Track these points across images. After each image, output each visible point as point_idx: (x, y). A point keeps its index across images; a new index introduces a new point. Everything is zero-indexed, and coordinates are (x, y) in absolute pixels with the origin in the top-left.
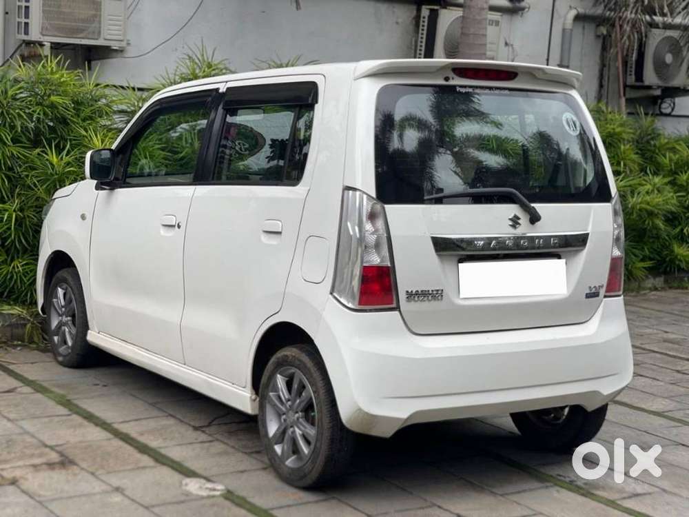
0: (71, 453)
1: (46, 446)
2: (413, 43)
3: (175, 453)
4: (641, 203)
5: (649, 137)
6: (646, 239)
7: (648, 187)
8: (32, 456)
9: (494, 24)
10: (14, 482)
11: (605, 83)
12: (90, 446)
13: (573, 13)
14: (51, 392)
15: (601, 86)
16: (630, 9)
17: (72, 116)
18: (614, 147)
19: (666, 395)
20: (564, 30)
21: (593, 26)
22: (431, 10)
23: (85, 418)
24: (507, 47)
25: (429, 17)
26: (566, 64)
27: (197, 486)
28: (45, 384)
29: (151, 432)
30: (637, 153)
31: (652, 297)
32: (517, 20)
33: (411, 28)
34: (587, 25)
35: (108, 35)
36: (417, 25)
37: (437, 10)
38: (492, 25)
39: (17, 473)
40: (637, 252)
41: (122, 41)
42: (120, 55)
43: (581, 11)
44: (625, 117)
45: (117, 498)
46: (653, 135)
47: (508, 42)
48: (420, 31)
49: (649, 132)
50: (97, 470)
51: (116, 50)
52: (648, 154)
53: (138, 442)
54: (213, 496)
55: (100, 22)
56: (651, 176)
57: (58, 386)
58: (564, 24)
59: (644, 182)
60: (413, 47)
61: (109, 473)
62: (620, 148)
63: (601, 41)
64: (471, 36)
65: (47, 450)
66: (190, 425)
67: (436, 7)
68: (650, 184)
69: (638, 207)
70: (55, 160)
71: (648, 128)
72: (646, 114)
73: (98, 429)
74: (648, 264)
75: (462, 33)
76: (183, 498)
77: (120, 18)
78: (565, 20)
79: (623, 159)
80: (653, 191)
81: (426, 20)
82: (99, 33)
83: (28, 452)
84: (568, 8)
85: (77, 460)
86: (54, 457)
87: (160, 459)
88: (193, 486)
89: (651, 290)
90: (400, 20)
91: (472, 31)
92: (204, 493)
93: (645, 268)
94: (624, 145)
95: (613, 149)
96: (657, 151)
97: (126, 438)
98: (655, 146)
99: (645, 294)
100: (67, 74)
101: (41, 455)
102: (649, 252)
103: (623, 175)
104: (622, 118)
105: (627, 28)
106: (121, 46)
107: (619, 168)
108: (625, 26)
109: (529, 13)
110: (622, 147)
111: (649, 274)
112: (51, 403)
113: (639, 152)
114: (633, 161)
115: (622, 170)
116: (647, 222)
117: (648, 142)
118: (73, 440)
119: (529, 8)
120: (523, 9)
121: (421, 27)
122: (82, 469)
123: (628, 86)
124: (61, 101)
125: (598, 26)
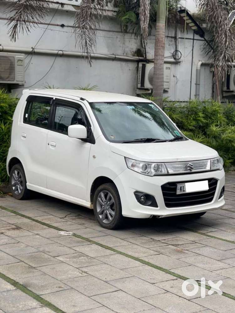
0: (19, 226)
1: (10, 224)
2: (136, 77)
3: (55, 225)
4: (227, 137)
5: (231, 111)
6: (230, 151)
7: (230, 131)
8: (6, 227)
9: (168, 68)
10: (2, 233)
11: (215, 90)
12: (25, 224)
13: (200, 63)
14: (8, 209)
15: (213, 92)
16: (221, 61)
17: (8, 111)
18: (216, 115)
19: (230, 204)
20: (197, 70)
21: (209, 68)
22: (143, 64)
23: (22, 216)
24: (174, 78)
25: (142, 67)
26: (198, 84)
27: (64, 233)
28: (5, 207)
29: (45, 219)
30: (225, 118)
31: (232, 173)
32: (178, 67)
33: (136, 71)
34: (206, 67)
35: (18, 79)
36: (138, 70)
37: (145, 64)
38: (167, 69)
39: (3, 231)
40: (226, 156)
41: (23, 81)
42: (22, 86)
43: (204, 62)
44: (220, 104)
45: (38, 236)
46: (232, 111)
47: (174, 75)
48: (139, 73)
49: (231, 109)
50: (29, 230)
51: (21, 85)
52: (230, 118)
53: (41, 222)
54: (69, 235)
55: (14, 74)
56: (231, 126)
57: (10, 207)
58: (197, 67)
59: (228, 129)
60: (136, 79)
61: (33, 230)
62: (218, 116)
63: (212, 73)
64: (158, 75)
65: (11, 225)
66: (58, 217)
67: (144, 63)
68: (231, 130)
69: (225, 138)
70: (3, 127)
71: (230, 107)
72: (229, 102)
73: (27, 219)
74: (231, 161)
75: (154, 74)
76: (59, 236)
77: (22, 73)
78: (197, 66)
79: (219, 120)
80: (231, 132)
81: (141, 68)
82: (14, 79)
83: (5, 226)
84: (198, 61)
85: (22, 227)
86: (14, 227)
87: (50, 226)
88: (62, 233)
89: (233, 171)
90: (131, 69)
91: (158, 72)
92: (67, 235)
93: (230, 162)
94: (220, 114)
95: (215, 116)
96: (233, 116)
97: (37, 221)
98: (233, 114)
99: (230, 173)
100: (6, 95)
101: (9, 227)
102: (231, 156)
103: (219, 126)
104: (219, 104)
105: (220, 69)
106: (23, 83)
107: (217, 124)
108: (219, 68)
109: (183, 63)
110: (219, 115)
111: (232, 165)
112: (9, 213)
113: (226, 117)
114: (224, 121)
115: (219, 124)
116: (229, 144)
117: (230, 113)
118: (19, 222)
119: (182, 62)
120: (180, 62)
121: (139, 71)
122: (24, 230)
123: (224, 91)
124: (4, 105)
125: (211, 68)
